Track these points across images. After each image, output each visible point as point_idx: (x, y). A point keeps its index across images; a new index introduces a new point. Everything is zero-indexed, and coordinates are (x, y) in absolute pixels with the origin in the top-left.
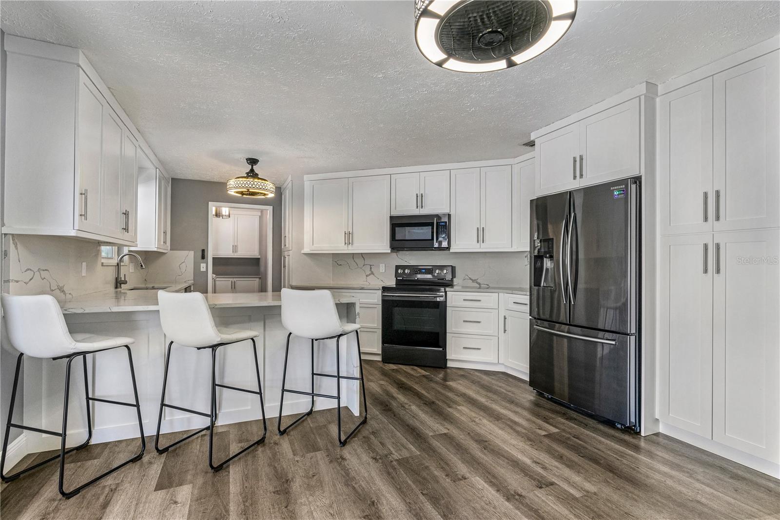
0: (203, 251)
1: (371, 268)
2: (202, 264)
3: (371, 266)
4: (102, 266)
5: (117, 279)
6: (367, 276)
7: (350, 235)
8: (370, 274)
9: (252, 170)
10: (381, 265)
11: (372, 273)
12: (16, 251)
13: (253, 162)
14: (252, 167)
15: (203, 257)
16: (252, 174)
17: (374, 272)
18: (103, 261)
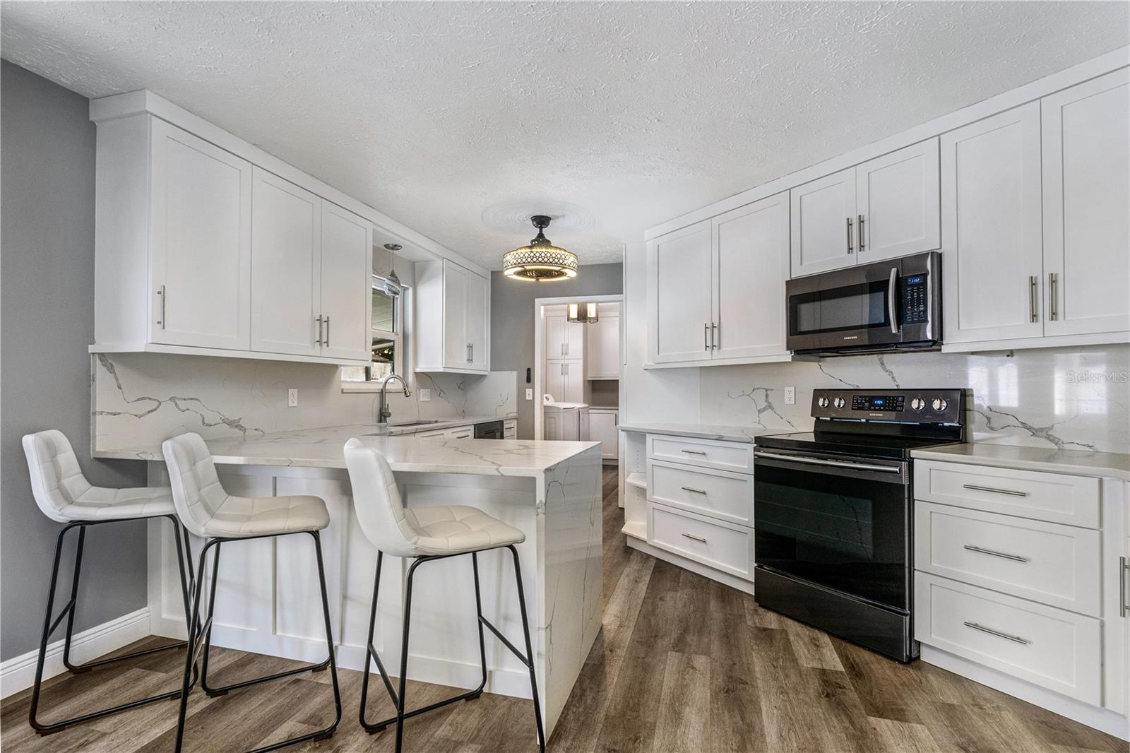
0: (529, 370)
1: (767, 396)
2: (527, 390)
3: (767, 390)
4: (343, 392)
5: (381, 410)
6: (760, 412)
7: (716, 330)
8: (765, 409)
9: (541, 235)
10: (787, 389)
11: (770, 406)
12: (112, 375)
13: (542, 221)
14: (541, 231)
15: (529, 379)
16: (541, 240)
17: (774, 405)
18: (345, 386)
